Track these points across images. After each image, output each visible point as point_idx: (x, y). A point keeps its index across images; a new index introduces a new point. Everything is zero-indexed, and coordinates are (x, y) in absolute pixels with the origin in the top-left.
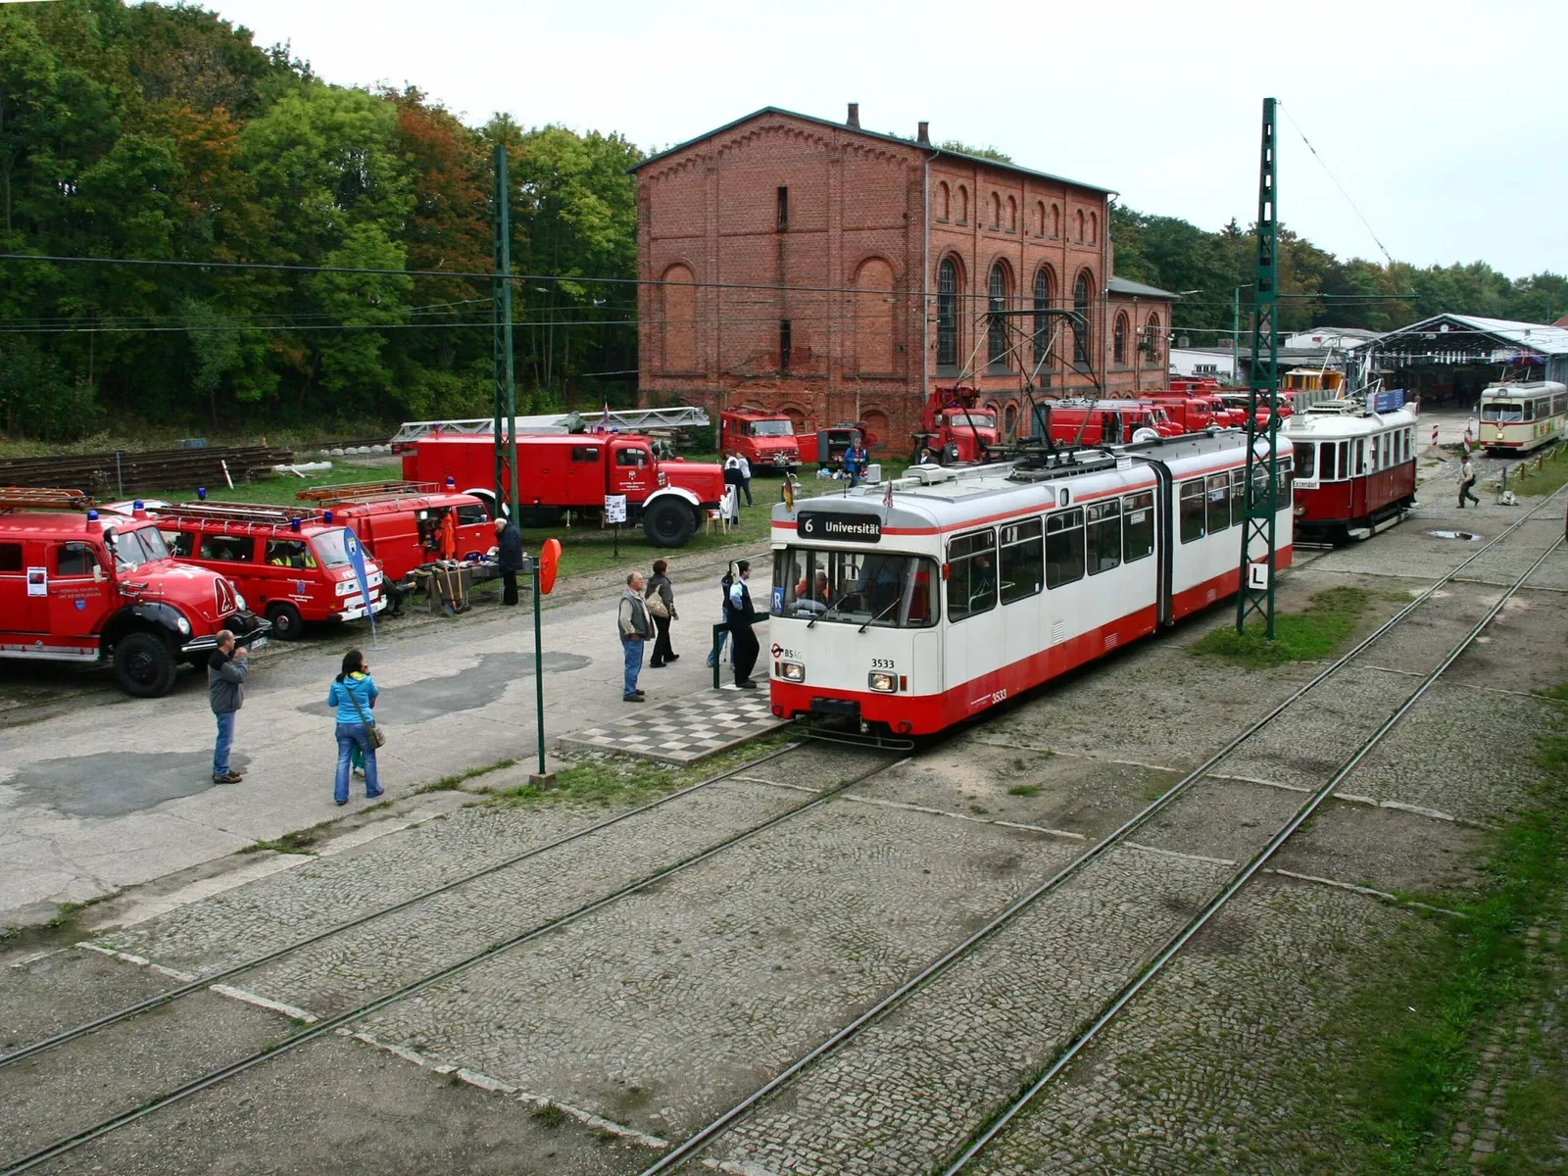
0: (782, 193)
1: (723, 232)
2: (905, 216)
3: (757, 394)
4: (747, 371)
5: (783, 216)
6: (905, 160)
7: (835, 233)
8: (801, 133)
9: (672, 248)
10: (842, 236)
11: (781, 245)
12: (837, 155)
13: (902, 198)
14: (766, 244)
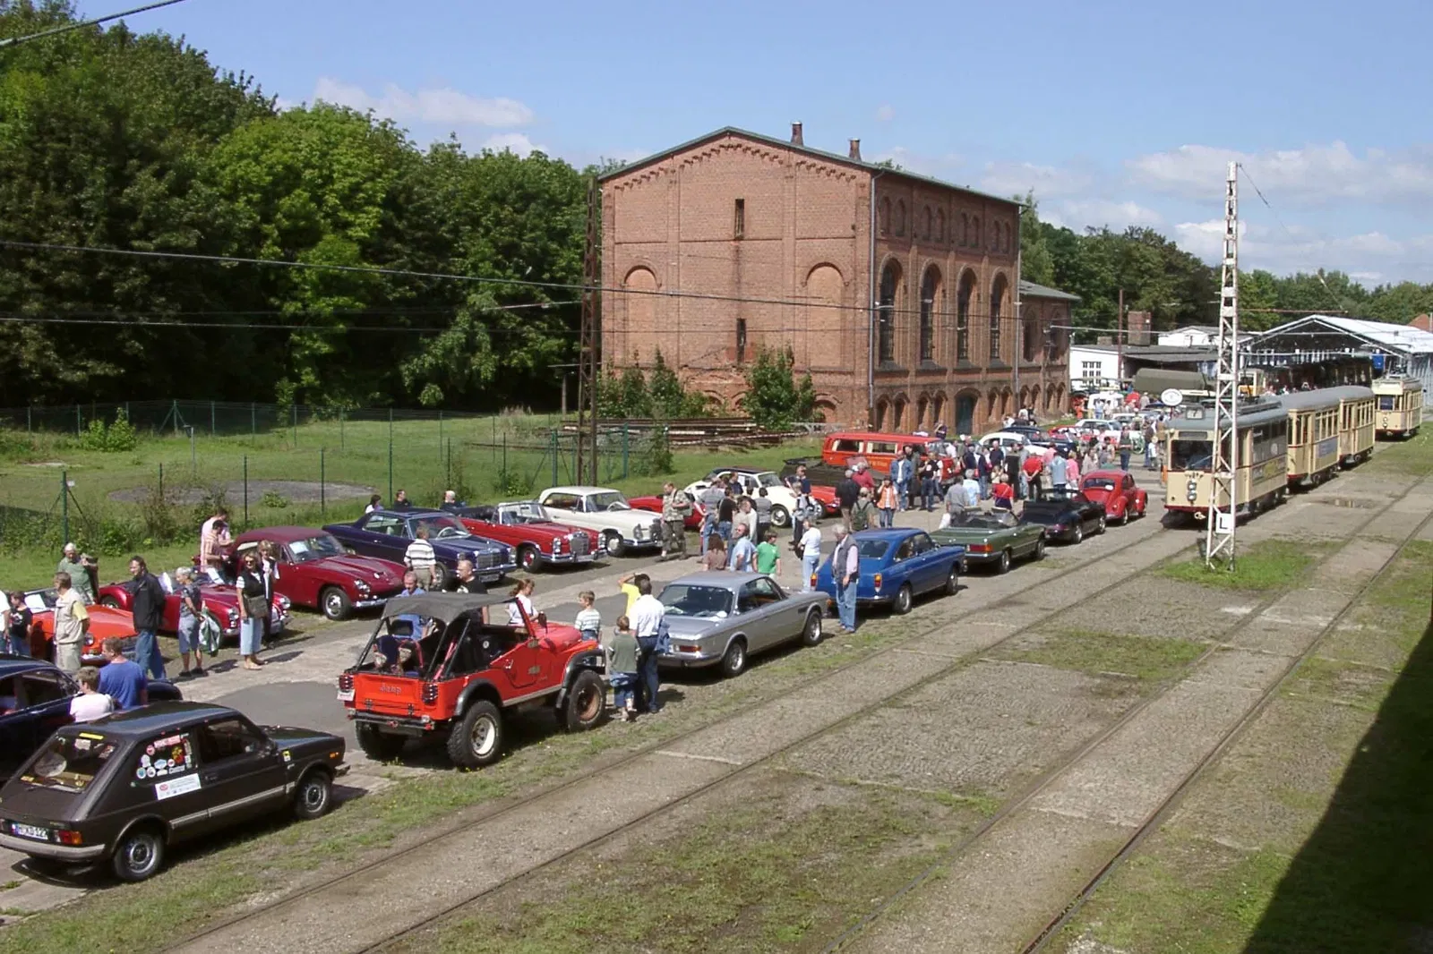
0: (740, 204)
1: (683, 238)
2: (853, 228)
3: (715, 385)
4: (705, 363)
5: (740, 225)
6: (853, 177)
7: (788, 240)
8: (758, 151)
9: (636, 253)
10: (795, 244)
11: (738, 251)
12: (792, 172)
13: (851, 211)
14: (726, 250)
